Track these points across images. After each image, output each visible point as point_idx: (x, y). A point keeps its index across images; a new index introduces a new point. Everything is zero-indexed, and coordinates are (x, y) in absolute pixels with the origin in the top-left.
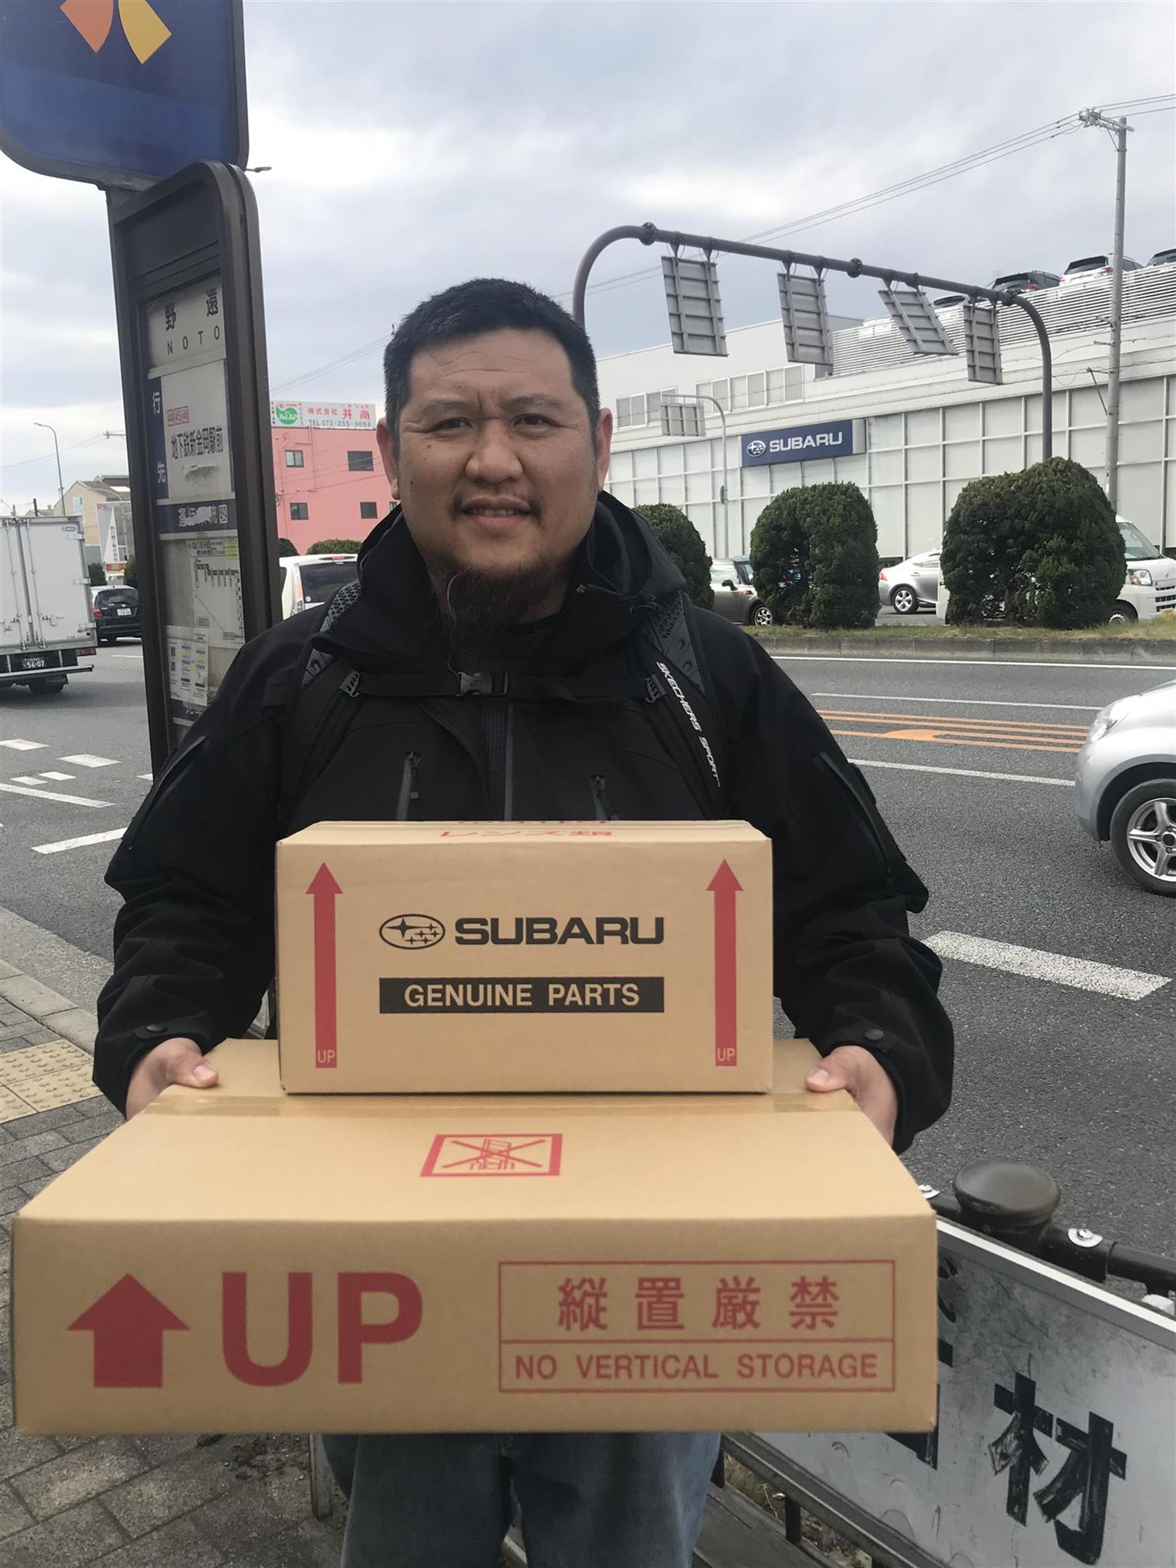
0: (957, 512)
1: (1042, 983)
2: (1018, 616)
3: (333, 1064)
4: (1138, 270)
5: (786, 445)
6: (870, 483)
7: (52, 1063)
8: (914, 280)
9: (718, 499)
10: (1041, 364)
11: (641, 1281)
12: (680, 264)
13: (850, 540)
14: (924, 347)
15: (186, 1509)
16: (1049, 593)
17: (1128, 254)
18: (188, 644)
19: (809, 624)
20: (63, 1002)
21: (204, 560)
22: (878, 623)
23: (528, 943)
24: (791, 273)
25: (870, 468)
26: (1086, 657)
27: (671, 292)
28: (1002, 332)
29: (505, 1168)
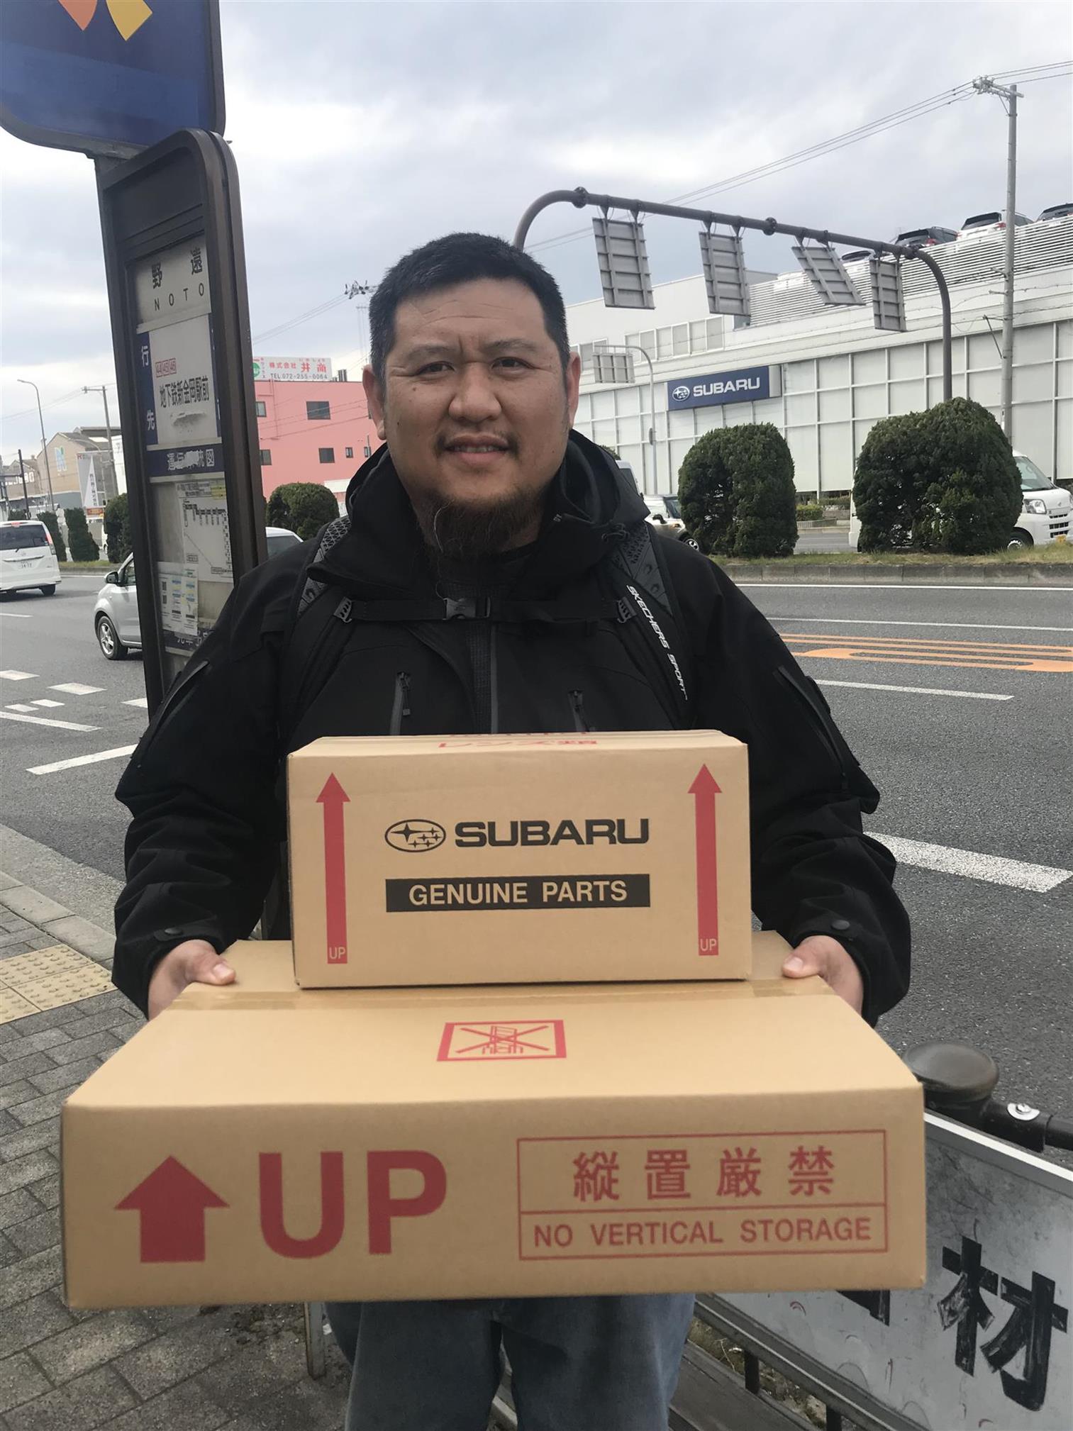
0: (867, 449)
1: (957, 877)
2: (925, 544)
3: (343, 960)
4: (1029, 225)
5: (708, 390)
6: (786, 424)
7: (53, 966)
8: (824, 237)
9: (647, 440)
10: (941, 312)
11: (650, 1153)
12: (610, 225)
13: (770, 476)
14: (835, 298)
15: (192, 1372)
16: (953, 523)
17: (1020, 210)
18: (177, 578)
19: (733, 553)
20: (61, 910)
21: (193, 501)
22: (796, 551)
23: (523, 844)
24: (712, 232)
25: (786, 410)
26: (988, 580)
27: (602, 251)
28: (905, 284)
29: (515, 1052)
